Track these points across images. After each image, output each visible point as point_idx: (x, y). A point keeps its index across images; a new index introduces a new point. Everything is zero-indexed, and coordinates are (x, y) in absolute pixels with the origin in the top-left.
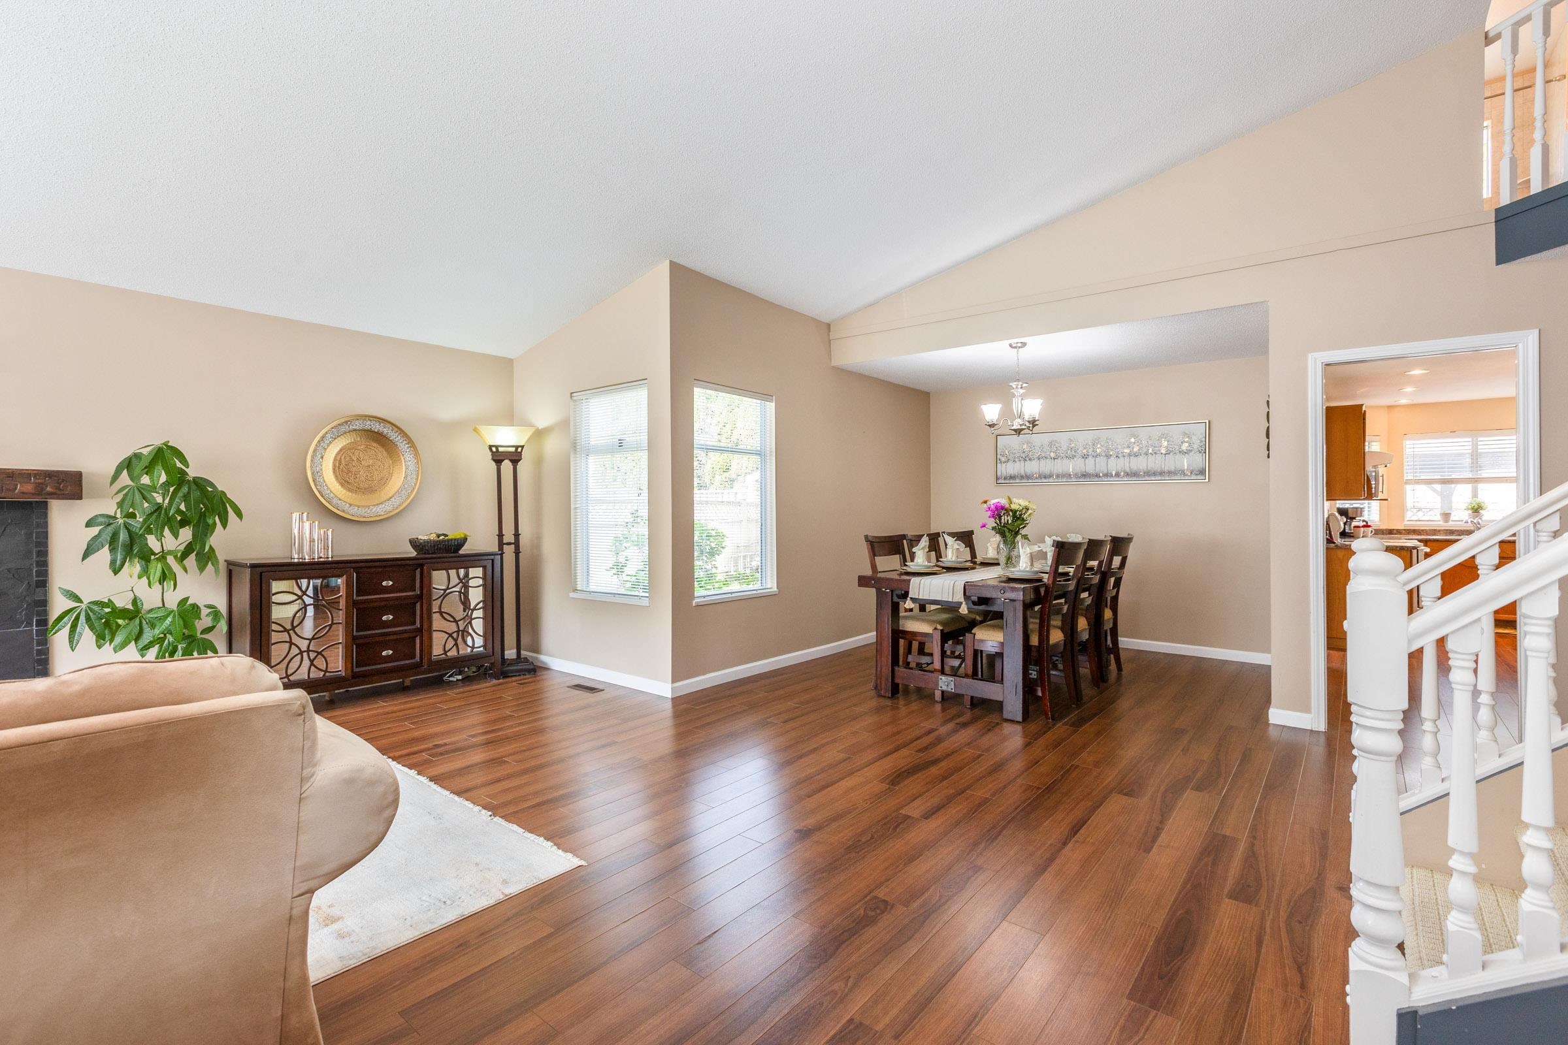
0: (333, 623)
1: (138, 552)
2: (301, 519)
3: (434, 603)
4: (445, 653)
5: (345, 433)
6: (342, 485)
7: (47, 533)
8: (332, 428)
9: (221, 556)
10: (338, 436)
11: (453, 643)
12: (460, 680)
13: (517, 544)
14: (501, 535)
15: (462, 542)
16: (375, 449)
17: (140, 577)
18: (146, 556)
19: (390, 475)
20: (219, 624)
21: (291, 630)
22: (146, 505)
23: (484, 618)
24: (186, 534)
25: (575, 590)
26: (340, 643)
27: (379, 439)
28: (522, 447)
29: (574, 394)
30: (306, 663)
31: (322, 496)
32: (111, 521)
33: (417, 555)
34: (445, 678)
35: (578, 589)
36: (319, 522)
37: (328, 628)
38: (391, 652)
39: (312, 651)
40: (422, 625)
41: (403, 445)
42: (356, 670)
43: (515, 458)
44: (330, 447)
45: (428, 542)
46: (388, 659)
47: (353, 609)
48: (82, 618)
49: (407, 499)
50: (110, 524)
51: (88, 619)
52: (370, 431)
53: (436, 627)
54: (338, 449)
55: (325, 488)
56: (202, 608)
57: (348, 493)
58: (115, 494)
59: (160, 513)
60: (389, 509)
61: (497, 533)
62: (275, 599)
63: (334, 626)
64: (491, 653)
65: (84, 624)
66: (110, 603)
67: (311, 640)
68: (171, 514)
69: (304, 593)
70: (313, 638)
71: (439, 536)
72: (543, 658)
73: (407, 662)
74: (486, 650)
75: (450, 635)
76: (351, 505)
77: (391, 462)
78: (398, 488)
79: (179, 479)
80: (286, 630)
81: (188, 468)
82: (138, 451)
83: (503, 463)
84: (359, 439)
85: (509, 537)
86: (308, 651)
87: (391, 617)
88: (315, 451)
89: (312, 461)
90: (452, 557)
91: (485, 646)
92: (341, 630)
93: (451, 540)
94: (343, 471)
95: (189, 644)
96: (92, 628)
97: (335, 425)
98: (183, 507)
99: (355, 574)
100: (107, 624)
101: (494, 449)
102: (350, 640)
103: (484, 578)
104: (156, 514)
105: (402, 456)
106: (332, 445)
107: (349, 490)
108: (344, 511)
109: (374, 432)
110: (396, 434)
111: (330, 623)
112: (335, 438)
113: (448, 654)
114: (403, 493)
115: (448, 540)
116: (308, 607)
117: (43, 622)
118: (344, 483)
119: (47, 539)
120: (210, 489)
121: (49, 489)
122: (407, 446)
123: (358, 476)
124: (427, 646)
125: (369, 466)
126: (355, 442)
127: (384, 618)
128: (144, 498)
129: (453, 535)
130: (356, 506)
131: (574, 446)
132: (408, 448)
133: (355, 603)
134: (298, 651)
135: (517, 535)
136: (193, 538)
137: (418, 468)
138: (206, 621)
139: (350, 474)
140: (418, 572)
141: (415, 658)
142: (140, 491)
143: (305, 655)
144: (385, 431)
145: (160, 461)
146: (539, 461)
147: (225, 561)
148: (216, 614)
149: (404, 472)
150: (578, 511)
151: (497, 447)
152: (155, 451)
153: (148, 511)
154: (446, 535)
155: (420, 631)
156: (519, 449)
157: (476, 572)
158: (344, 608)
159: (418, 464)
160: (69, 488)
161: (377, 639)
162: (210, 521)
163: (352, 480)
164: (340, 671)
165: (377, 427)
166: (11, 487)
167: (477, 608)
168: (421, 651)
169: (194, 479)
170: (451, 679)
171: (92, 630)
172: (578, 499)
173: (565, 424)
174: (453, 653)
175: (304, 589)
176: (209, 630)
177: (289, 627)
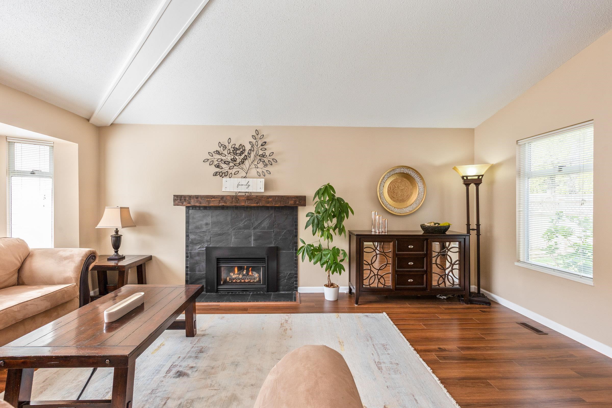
0: (387, 264)
1: (320, 227)
2: (375, 214)
3: (433, 258)
4: (439, 285)
5: (393, 175)
6: (391, 199)
7: (297, 218)
8: (387, 173)
9: (347, 230)
10: (390, 177)
11: (443, 280)
12: (445, 299)
13: (478, 229)
14: (468, 225)
15: (447, 228)
16: (405, 181)
17: (321, 237)
18: (322, 229)
19: (412, 193)
20: (346, 258)
21: (371, 264)
22: (323, 209)
23: (460, 270)
24: (335, 220)
25: (519, 261)
26: (390, 273)
27: (407, 176)
28: (482, 176)
29: (518, 142)
30: (377, 281)
31: (383, 204)
32: (313, 215)
33: (424, 233)
34: (437, 296)
35: (521, 260)
36: (382, 216)
37: (385, 265)
38: (412, 280)
39: (379, 275)
40: (427, 269)
41: (417, 179)
42: (397, 286)
43: (478, 182)
44: (386, 182)
45: (429, 227)
46: (411, 283)
47: (396, 258)
48: (305, 250)
49: (419, 205)
50: (312, 216)
51: (307, 251)
52: (403, 173)
53: (435, 271)
54: (390, 182)
55: (385, 200)
56: (340, 250)
57: (393, 202)
58: (314, 204)
59: (326, 213)
60: (411, 209)
61: (466, 223)
62: (365, 250)
63: (388, 265)
64: (464, 289)
65: (306, 253)
66: (312, 246)
67: (378, 270)
68: (330, 213)
69: (376, 249)
70: (379, 269)
71: (435, 224)
72: (493, 295)
73: (419, 286)
74: (460, 287)
75: (441, 276)
76: (395, 208)
77: (412, 187)
78: (415, 199)
79: (333, 198)
80: (369, 264)
81: (335, 194)
82: (321, 188)
83: (470, 186)
84: (398, 177)
85: (473, 225)
86: (378, 275)
87: (412, 263)
88: (381, 184)
89: (379, 188)
90: (442, 236)
91: (460, 285)
92: (391, 267)
93: (442, 226)
94: (392, 192)
95: (336, 265)
96: (308, 254)
97: (388, 171)
98: (333, 210)
99: (397, 241)
100: (312, 253)
101: (465, 178)
102: (395, 272)
103: (460, 248)
104: (325, 212)
105: (417, 184)
106: (387, 181)
107: (394, 201)
108: (392, 211)
109: (405, 173)
110: (415, 174)
111: (386, 263)
112: (389, 178)
113: (440, 286)
114: (417, 202)
115: (440, 227)
116: (378, 255)
117: (296, 250)
118: (392, 197)
119: (297, 220)
120: (342, 202)
121: (297, 203)
122: (420, 179)
123: (398, 194)
124: (430, 280)
125: (402, 190)
126: (397, 179)
127: (409, 263)
128: (322, 206)
129: (443, 224)
130: (397, 208)
131: (519, 173)
132: (420, 180)
133: (397, 255)
134: (373, 275)
135: (478, 225)
136: (337, 222)
137: (425, 189)
138: (341, 257)
139: (394, 194)
140: (425, 242)
141: (423, 285)
142: (321, 203)
143: (376, 276)
144: (410, 172)
145: (326, 193)
146: (492, 183)
147: (349, 231)
148: (345, 254)
149: (418, 192)
150: (521, 213)
151: (467, 177)
152: (325, 188)
153: (323, 211)
154: (439, 224)
155: (426, 272)
156: (480, 177)
157: (455, 245)
158: (392, 257)
159: (424, 188)
160: (302, 202)
161: (406, 273)
162: (343, 216)
163: (395, 196)
164: (390, 286)
165: (406, 171)
166: (288, 202)
167: (456, 263)
168: (426, 282)
169: (338, 198)
170: (440, 297)
171: (308, 255)
172: (521, 206)
173: (512, 161)
174: (442, 286)
175: (376, 247)
176: (342, 260)
177: (370, 263)
